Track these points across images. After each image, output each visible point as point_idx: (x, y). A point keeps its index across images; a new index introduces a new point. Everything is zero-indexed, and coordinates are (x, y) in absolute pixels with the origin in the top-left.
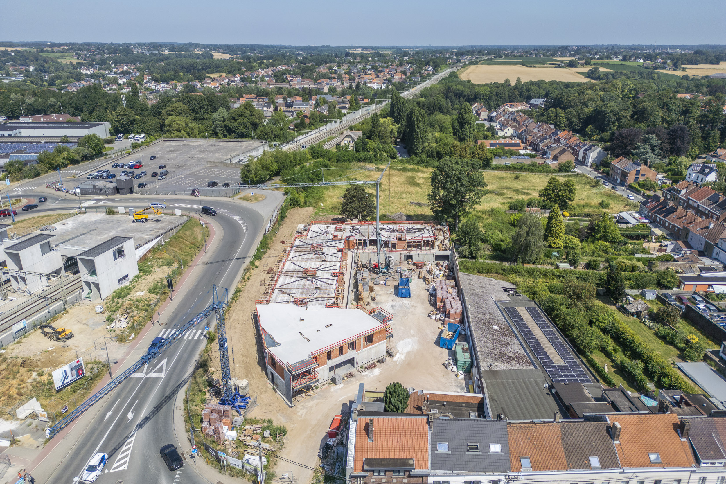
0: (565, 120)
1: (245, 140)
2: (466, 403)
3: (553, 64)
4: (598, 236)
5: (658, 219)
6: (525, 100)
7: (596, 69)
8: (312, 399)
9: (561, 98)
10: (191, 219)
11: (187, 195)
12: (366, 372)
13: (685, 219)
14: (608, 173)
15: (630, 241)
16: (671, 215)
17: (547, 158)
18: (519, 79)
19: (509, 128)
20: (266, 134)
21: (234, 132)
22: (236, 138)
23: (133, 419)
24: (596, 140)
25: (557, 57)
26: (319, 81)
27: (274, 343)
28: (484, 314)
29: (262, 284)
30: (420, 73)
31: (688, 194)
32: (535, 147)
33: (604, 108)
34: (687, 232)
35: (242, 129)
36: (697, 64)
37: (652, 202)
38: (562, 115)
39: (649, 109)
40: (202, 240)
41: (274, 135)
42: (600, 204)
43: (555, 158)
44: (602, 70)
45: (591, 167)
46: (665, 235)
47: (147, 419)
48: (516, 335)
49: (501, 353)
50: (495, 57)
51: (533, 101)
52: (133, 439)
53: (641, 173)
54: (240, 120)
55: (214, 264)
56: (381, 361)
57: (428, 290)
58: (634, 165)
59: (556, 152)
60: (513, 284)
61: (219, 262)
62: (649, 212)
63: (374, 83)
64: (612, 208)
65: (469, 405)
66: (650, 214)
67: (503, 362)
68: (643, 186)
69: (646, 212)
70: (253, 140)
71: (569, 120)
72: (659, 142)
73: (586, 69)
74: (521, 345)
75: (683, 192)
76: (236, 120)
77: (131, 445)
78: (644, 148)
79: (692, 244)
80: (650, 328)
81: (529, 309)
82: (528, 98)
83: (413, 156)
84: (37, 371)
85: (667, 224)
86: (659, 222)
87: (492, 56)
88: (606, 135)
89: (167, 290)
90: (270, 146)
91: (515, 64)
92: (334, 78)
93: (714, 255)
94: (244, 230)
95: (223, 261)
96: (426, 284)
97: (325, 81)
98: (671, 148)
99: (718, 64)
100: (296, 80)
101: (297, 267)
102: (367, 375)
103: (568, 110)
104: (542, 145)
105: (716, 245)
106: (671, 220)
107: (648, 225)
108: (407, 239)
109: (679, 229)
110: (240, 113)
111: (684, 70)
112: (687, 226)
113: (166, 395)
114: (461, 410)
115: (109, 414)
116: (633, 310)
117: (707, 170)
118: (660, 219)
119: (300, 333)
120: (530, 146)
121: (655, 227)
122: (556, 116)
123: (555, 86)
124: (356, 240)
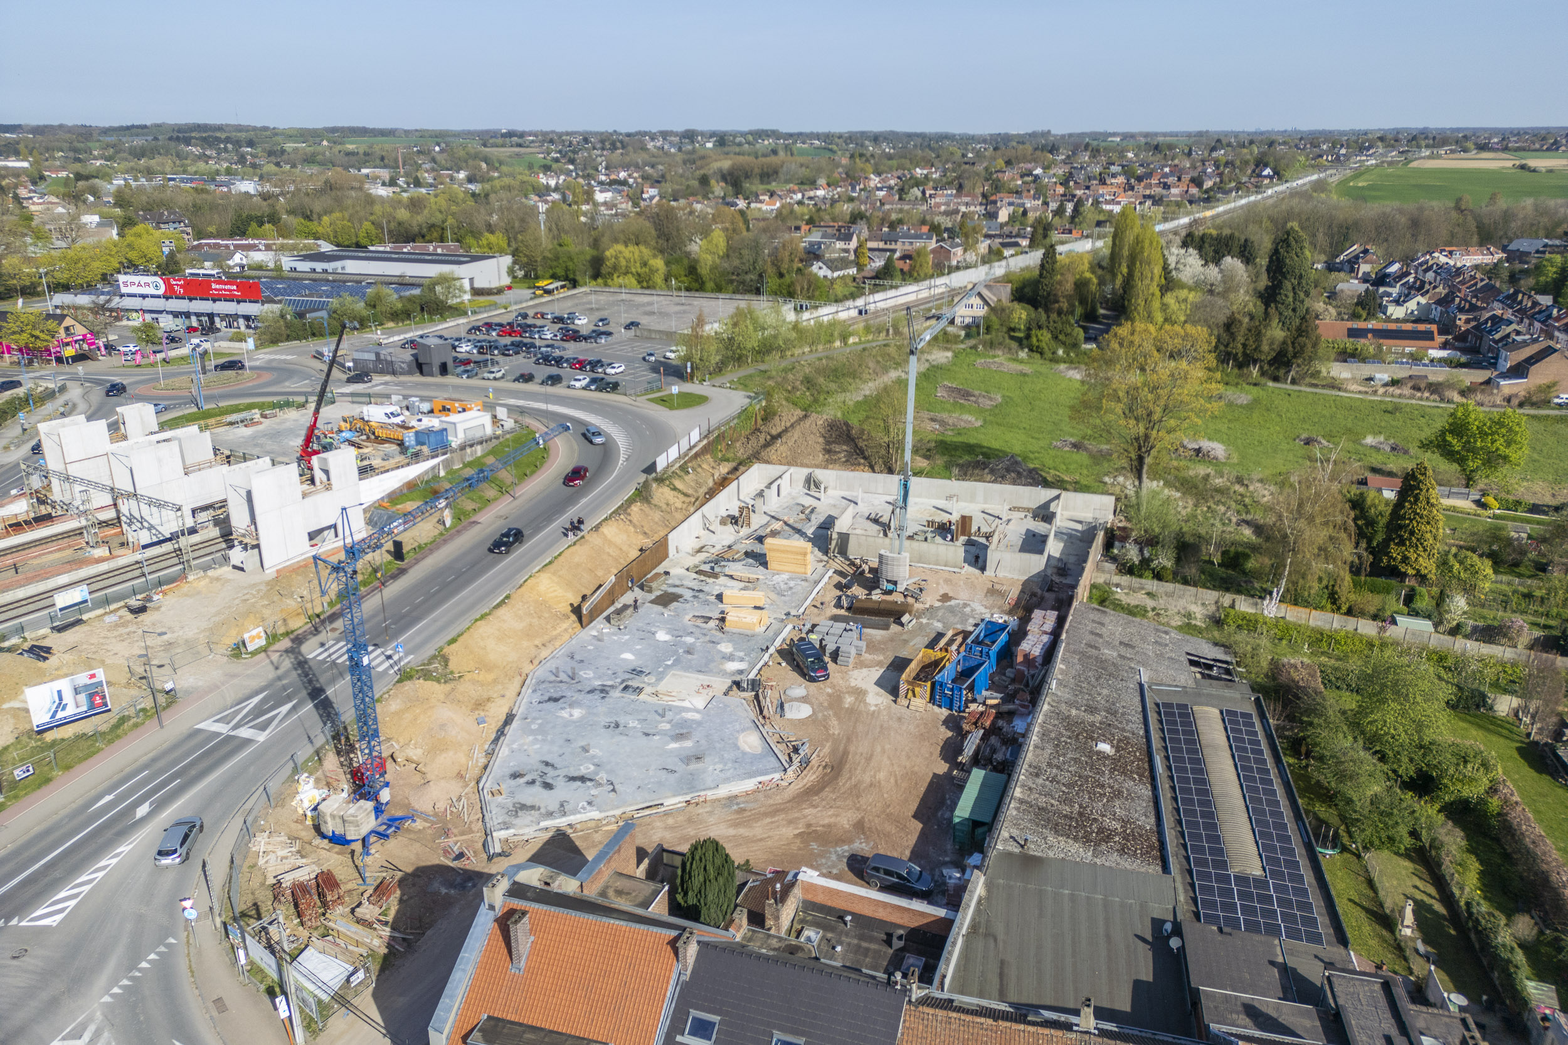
19: (1421, 298)
23: (142, 819)
26: (994, 198)
28: (1091, 710)
43: (1520, 370)
48: (1153, 776)
49: (1081, 814)
51: (1516, 245)
59: (1523, 355)
63: (1119, 203)
67: (1076, 839)
74: (1156, 803)
77: (101, 874)
81: (1229, 718)
92: (1029, 192)
94: (622, 460)
97: (1006, 198)
100: (942, 196)
115: (108, 798)
120: (1459, 340)
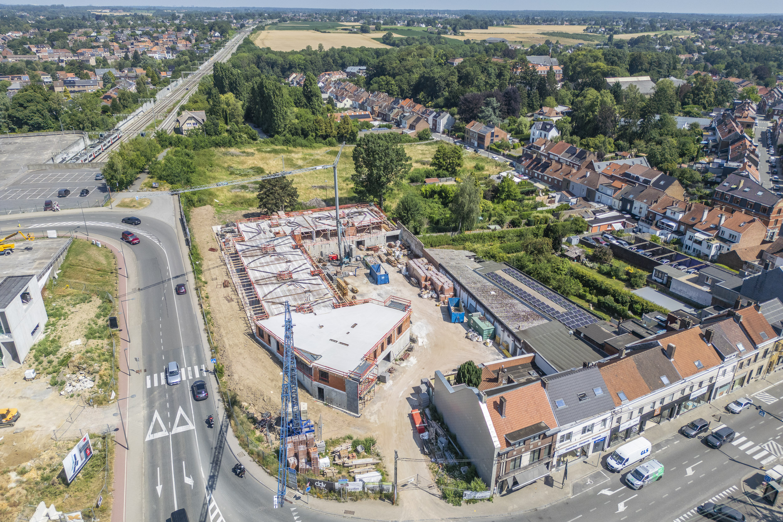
0: (397, 88)
1: (43, 133)
2: (520, 365)
3: (346, 29)
4: (503, 197)
5: (536, 175)
6: (341, 68)
7: (390, 35)
8: (374, 403)
9: (383, 65)
10: (74, 241)
11: (40, 210)
12: (404, 364)
13: (562, 172)
14: (463, 138)
15: (527, 197)
16: (548, 169)
17: (404, 128)
18: (321, 47)
19: (347, 99)
20: (80, 123)
21: (26, 124)
22: (30, 131)
23: (196, 483)
24: (431, 106)
25: (342, 21)
26: (79, 51)
27: (315, 357)
28: (475, 283)
29: (230, 300)
30: (206, 39)
31: (546, 149)
32: (385, 118)
33: (432, 75)
34: (568, 182)
35: (37, 119)
36: (470, 29)
37: (526, 159)
38: (393, 82)
39: (472, 73)
40: (109, 263)
41: (92, 123)
42: (475, 167)
43: (412, 127)
44: (395, 35)
45: (444, 133)
46: (548, 188)
47: (212, 478)
48: (513, 296)
49: (515, 314)
50: (280, 21)
51: (349, 69)
52: (214, 503)
53: (495, 134)
54: (31, 107)
55: (151, 289)
56: (410, 349)
57: (400, 272)
58: (488, 128)
59: (411, 121)
60: (471, 251)
61: (154, 285)
62: (525, 170)
63: (155, 52)
64: (487, 170)
65: (524, 366)
66: (527, 171)
67: (523, 321)
68: (499, 146)
69: (523, 170)
70: (63, 132)
71: (400, 87)
72: (499, 104)
73: (380, 35)
74: (522, 303)
75: (543, 148)
76: (25, 108)
77: (218, 510)
78: (488, 111)
79: (573, 192)
80: (591, 268)
81: (505, 271)
82: (343, 67)
83: (276, 136)
84: (15, 470)
85: (546, 178)
86: (538, 177)
87: (276, 21)
88: (440, 100)
89: (111, 330)
90: (90, 138)
91: (308, 29)
92: (98, 47)
93: (597, 199)
94: (157, 242)
95: (159, 283)
96: (393, 266)
97: (88, 52)
98: (508, 109)
99: (487, 28)
100: (45, 51)
101: (264, 274)
102: (407, 366)
103: (398, 78)
104: (392, 115)
105: (597, 190)
106: (549, 173)
107: (529, 181)
108: (356, 224)
109: (558, 181)
110: (30, 98)
111: (463, 34)
112: (566, 177)
113: (214, 446)
114: (519, 372)
115: (159, 488)
116: (574, 256)
117: (548, 127)
118: (538, 174)
119: (331, 340)
120: (378, 116)
121: (536, 182)
122: (387, 84)
123: (366, 52)
124: (302, 233)
